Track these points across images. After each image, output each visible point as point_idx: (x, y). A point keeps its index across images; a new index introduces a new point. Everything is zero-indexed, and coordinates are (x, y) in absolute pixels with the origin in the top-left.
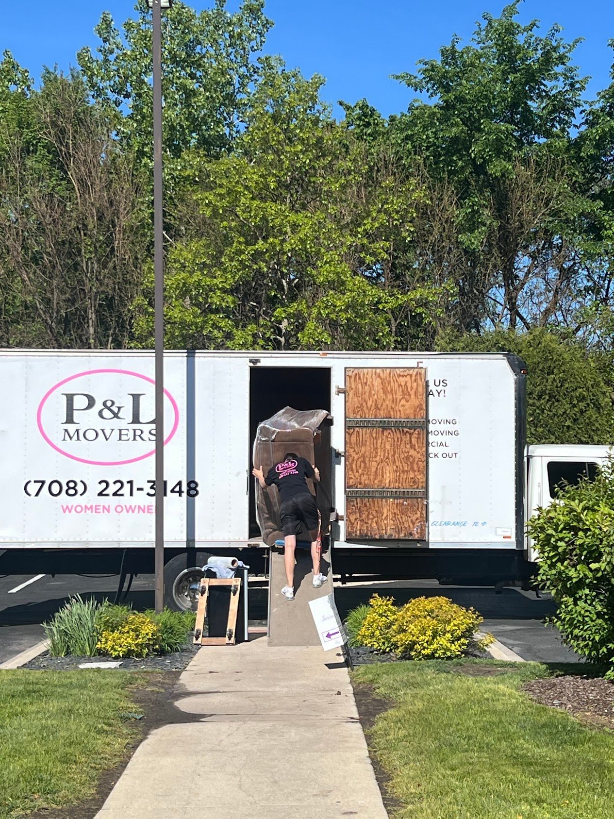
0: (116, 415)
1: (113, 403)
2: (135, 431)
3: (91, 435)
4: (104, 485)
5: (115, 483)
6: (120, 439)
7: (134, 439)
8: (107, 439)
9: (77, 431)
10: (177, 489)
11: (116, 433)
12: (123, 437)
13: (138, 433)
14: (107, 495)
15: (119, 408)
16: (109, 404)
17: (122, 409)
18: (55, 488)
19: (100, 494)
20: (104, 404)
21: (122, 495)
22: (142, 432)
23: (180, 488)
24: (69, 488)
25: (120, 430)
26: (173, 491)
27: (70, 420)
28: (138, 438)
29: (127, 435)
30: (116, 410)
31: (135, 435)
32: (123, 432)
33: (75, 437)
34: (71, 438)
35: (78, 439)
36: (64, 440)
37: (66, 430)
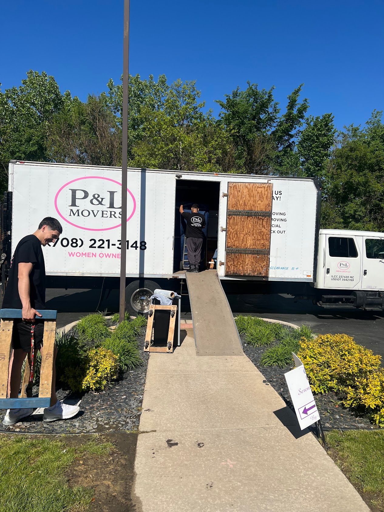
0: (100, 203)
1: (99, 196)
2: (111, 212)
3: (86, 213)
4: (93, 242)
5: (99, 241)
6: (103, 216)
7: (111, 217)
8: (95, 216)
9: (78, 210)
10: (134, 245)
11: (100, 213)
12: (104, 215)
13: (113, 213)
14: (95, 247)
15: (102, 199)
16: (96, 196)
17: (104, 200)
18: (65, 243)
19: (91, 247)
20: (94, 196)
21: (103, 248)
22: (115, 213)
23: (136, 245)
24: (73, 243)
25: (103, 212)
26: (132, 246)
27: (74, 204)
28: (112, 216)
29: (106, 214)
30: (100, 200)
31: (111, 215)
32: (104, 212)
33: (77, 214)
34: (74, 215)
35: (78, 215)
36: (70, 215)
37: (72, 210)
